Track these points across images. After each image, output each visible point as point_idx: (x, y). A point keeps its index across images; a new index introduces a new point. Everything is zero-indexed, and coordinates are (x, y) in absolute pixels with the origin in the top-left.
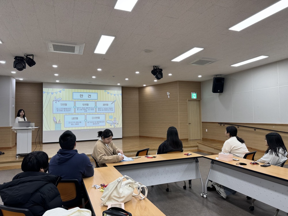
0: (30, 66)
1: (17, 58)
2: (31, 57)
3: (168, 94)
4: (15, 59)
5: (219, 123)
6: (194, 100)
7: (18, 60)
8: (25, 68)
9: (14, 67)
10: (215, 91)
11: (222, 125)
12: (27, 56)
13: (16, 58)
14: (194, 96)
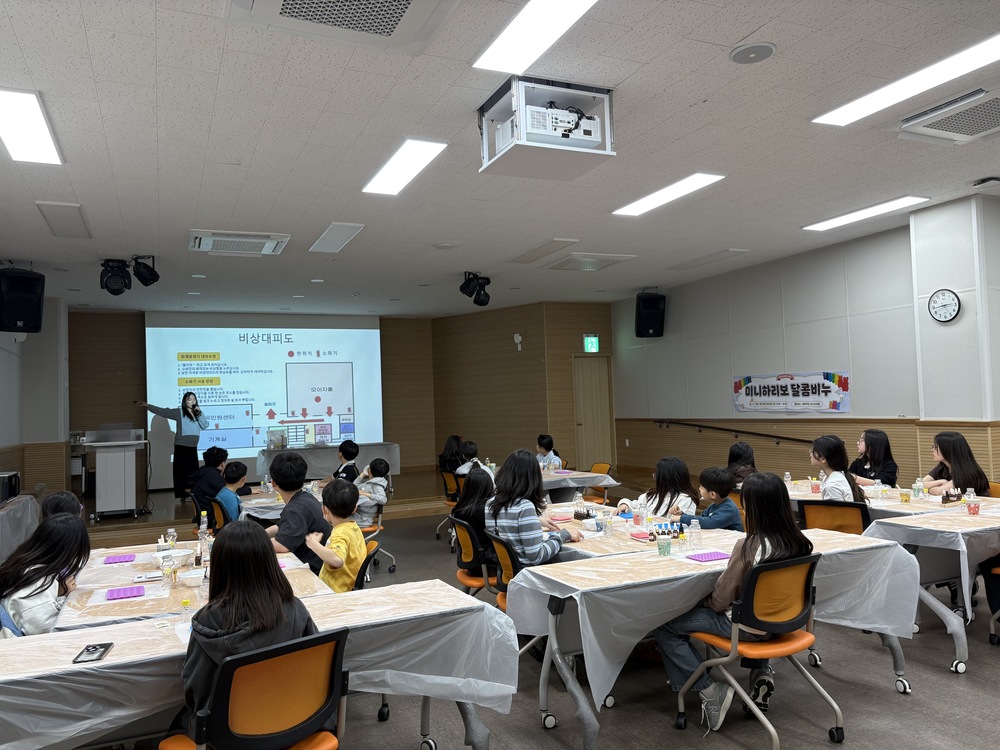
0: (146, 285)
1: (111, 264)
2: (149, 263)
3: (518, 338)
4: (102, 265)
5: (656, 421)
6: (592, 355)
7: (112, 267)
8: (130, 288)
9: (102, 288)
10: (641, 332)
11: (665, 425)
12: (136, 259)
13: (107, 263)
14: (592, 345)
